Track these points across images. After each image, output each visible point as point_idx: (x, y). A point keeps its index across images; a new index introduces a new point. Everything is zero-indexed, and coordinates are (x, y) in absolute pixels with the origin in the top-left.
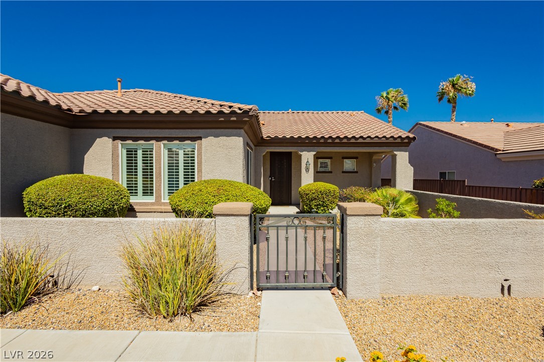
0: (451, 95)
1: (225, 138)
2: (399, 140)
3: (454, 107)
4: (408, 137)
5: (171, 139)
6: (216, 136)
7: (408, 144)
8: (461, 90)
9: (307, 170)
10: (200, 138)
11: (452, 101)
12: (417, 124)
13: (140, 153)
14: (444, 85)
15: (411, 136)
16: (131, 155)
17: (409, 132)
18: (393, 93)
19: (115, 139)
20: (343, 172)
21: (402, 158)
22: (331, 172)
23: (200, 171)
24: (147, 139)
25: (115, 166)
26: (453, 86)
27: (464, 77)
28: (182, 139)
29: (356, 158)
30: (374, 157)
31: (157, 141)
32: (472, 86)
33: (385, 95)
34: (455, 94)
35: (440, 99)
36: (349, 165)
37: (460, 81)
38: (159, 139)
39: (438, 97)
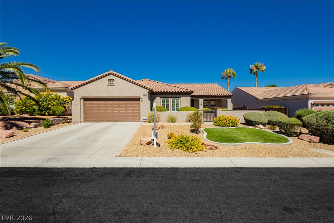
0: (255, 71)
1: (186, 97)
2: (228, 96)
3: (257, 77)
4: (230, 95)
5: (174, 97)
6: (184, 97)
7: (231, 97)
8: (260, 69)
9: (201, 104)
10: (180, 97)
11: (256, 74)
12: (236, 88)
13: (165, 101)
14: (252, 66)
15: (232, 94)
16: (164, 101)
17: (231, 93)
18: (229, 70)
19: (160, 97)
20: (211, 105)
21: (229, 101)
22: (207, 106)
23: (180, 105)
24: (168, 97)
25: (160, 104)
26: (256, 67)
27: (261, 63)
28: (176, 97)
29: (215, 101)
30: (221, 100)
32: (264, 68)
33: (225, 72)
34: (257, 71)
35: (251, 72)
36: (212, 103)
37: (259, 65)
38: (171, 97)
39: (250, 72)
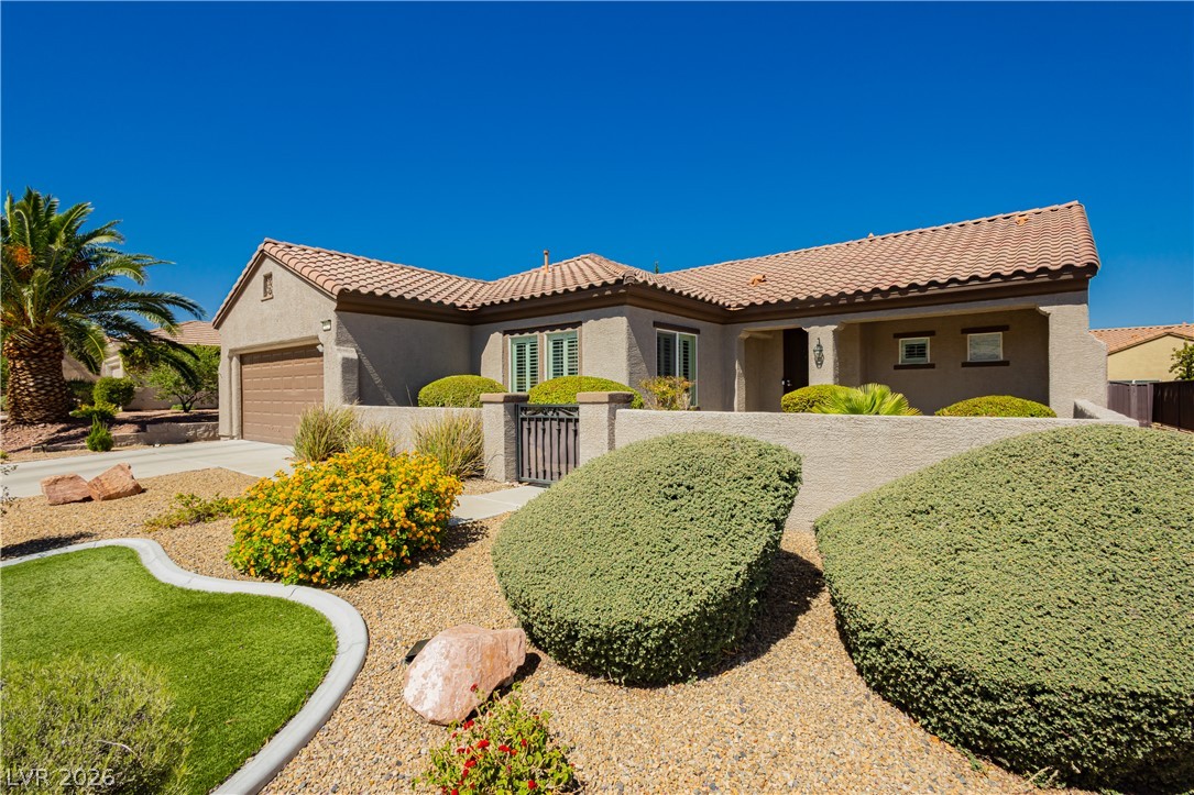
1: (606, 319)
5: (552, 328)
6: (597, 319)
9: (820, 361)
10: (580, 324)
13: (527, 348)
16: (521, 351)
19: (505, 333)
20: (965, 364)
21: (1069, 318)
22: (931, 366)
24: (531, 330)
28: (563, 327)
29: (1004, 327)
31: (541, 332)
36: (980, 347)
38: (542, 329)
